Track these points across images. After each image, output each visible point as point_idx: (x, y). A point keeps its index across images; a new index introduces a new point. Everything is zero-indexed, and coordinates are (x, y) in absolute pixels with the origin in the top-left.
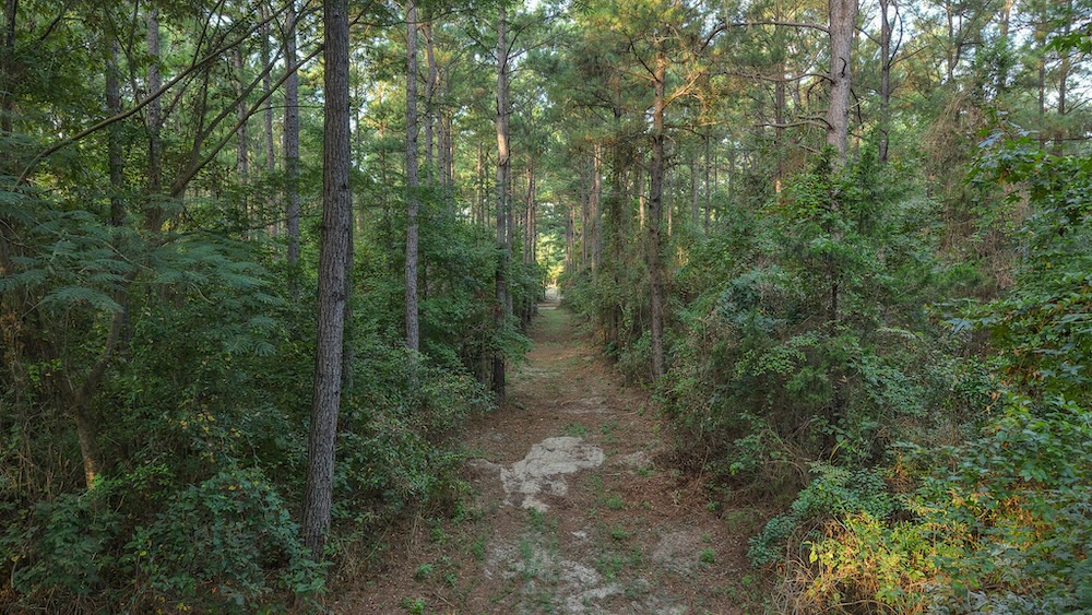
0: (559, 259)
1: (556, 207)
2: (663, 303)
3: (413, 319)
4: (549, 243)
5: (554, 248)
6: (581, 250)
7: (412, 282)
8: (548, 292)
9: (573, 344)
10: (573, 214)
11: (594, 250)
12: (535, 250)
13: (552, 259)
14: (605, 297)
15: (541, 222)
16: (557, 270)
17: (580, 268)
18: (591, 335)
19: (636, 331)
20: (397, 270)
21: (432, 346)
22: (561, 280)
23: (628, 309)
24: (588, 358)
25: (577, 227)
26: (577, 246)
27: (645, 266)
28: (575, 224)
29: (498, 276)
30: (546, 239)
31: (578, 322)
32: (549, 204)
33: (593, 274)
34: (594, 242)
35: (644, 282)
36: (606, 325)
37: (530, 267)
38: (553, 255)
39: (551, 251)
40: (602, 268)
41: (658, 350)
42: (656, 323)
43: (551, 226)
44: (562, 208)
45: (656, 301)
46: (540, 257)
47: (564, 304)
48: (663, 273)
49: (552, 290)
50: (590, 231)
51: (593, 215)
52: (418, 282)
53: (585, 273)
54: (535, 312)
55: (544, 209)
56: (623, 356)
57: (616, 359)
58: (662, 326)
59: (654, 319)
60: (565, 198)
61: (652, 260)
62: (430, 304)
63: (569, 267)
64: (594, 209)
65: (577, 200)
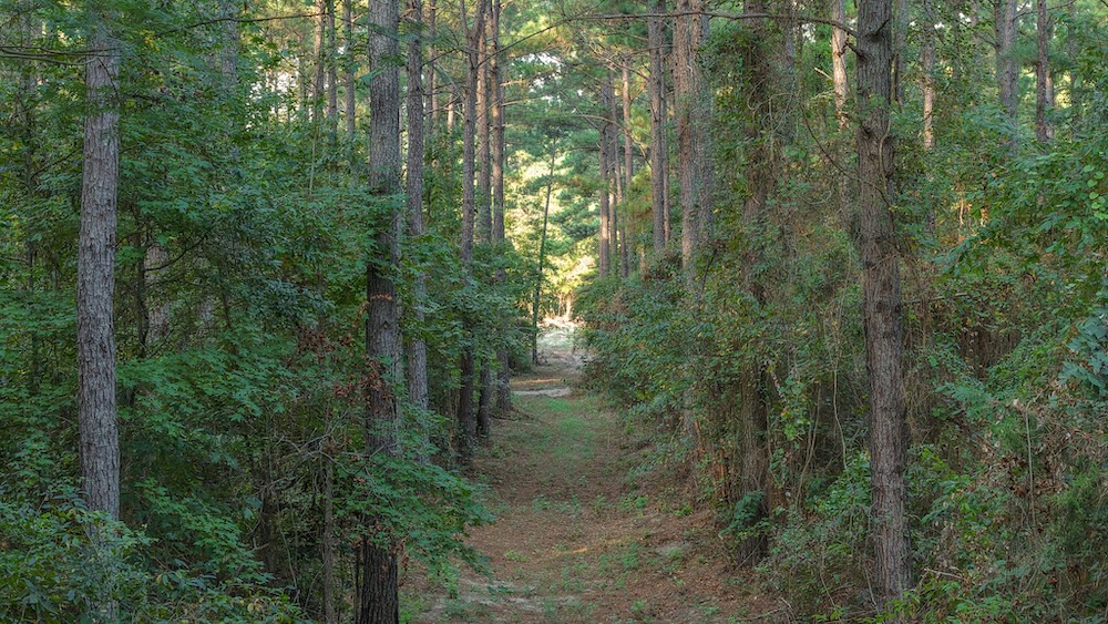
0: (581, 233)
1: (569, 66)
2: (906, 364)
3: (102, 419)
4: (545, 182)
5: (565, 198)
6: (649, 201)
7: (100, 299)
8: (547, 341)
9: (625, 503)
10: (622, 88)
11: (688, 201)
12: (500, 201)
13: (557, 234)
14: (724, 348)
15: (519, 116)
16: (572, 270)
17: (646, 260)
18: (683, 475)
19: (824, 455)
20: (54, 264)
21: (163, 504)
22: (588, 300)
23: (794, 387)
24: (670, 550)
25: (636, 130)
26: (637, 191)
27: (850, 248)
28: (628, 122)
29: (374, 279)
30: (538, 170)
31: (639, 436)
32: (545, 59)
33: (689, 275)
34: (688, 175)
35: (846, 296)
36: (730, 442)
37: (483, 254)
38: (561, 220)
39: (555, 208)
40: (714, 254)
41: (893, 515)
42: (884, 427)
43: (552, 129)
44: (585, 71)
45: (885, 356)
46: (519, 227)
47: (595, 377)
48: (904, 269)
49: (560, 332)
50: (678, 140)
51: (684, 88)
52: (117, 298)
53: (662, 275)
54: (504, 405)
55: (530, 74)
56: (784, 538)
57: (761, 547)
58: (905, 438)
59: (881, 417)
60: (597, 36)
61: (869, 228)
62: (156, 370)
63: (613, 260)
64: (685, 70)
65: (635, 44)
